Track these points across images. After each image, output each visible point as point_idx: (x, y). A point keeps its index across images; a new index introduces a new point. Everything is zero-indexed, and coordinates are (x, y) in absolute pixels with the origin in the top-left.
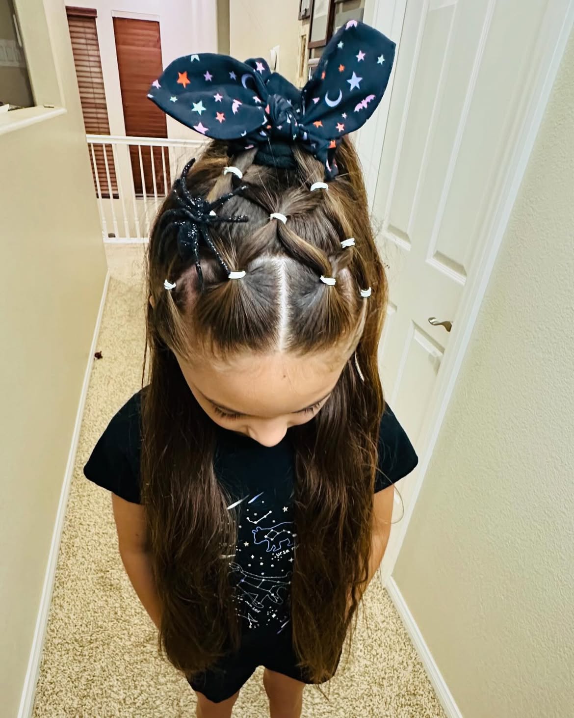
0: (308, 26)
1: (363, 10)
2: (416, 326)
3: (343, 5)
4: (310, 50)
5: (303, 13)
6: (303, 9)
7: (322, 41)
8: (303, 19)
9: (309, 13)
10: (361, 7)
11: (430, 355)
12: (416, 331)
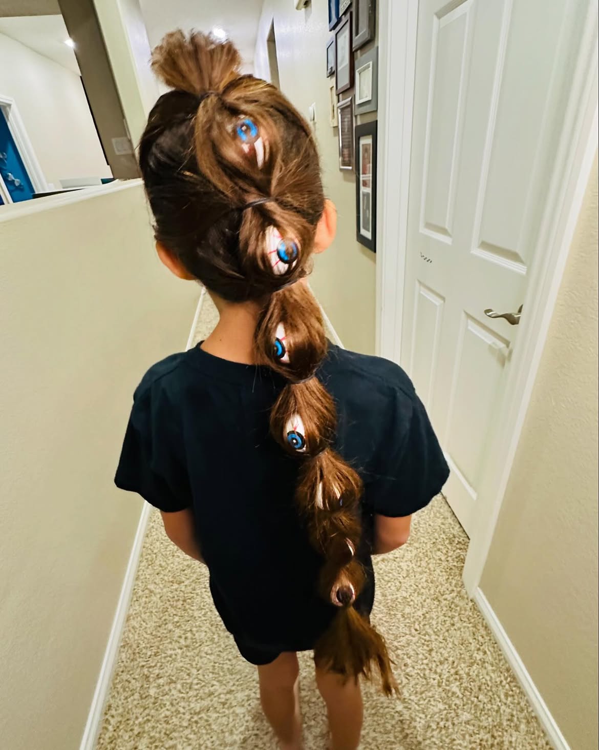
0: (334, 79)
1: (378, 48)
2: (469, 316)
3: (361, 52)
4: (338, 95)
5: (329, 71)
6: (329, 68)
7: (347, 85)
8: (330, 76)
9: (334, 69)
10: (376, 46)
11: (490, 346)
12: (470, 322)
